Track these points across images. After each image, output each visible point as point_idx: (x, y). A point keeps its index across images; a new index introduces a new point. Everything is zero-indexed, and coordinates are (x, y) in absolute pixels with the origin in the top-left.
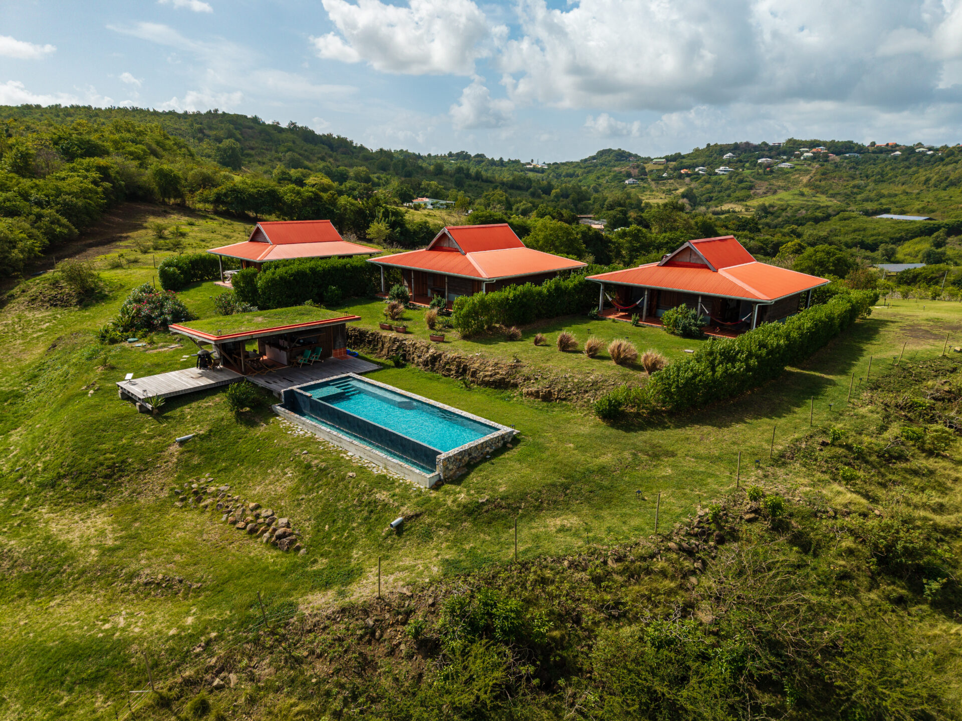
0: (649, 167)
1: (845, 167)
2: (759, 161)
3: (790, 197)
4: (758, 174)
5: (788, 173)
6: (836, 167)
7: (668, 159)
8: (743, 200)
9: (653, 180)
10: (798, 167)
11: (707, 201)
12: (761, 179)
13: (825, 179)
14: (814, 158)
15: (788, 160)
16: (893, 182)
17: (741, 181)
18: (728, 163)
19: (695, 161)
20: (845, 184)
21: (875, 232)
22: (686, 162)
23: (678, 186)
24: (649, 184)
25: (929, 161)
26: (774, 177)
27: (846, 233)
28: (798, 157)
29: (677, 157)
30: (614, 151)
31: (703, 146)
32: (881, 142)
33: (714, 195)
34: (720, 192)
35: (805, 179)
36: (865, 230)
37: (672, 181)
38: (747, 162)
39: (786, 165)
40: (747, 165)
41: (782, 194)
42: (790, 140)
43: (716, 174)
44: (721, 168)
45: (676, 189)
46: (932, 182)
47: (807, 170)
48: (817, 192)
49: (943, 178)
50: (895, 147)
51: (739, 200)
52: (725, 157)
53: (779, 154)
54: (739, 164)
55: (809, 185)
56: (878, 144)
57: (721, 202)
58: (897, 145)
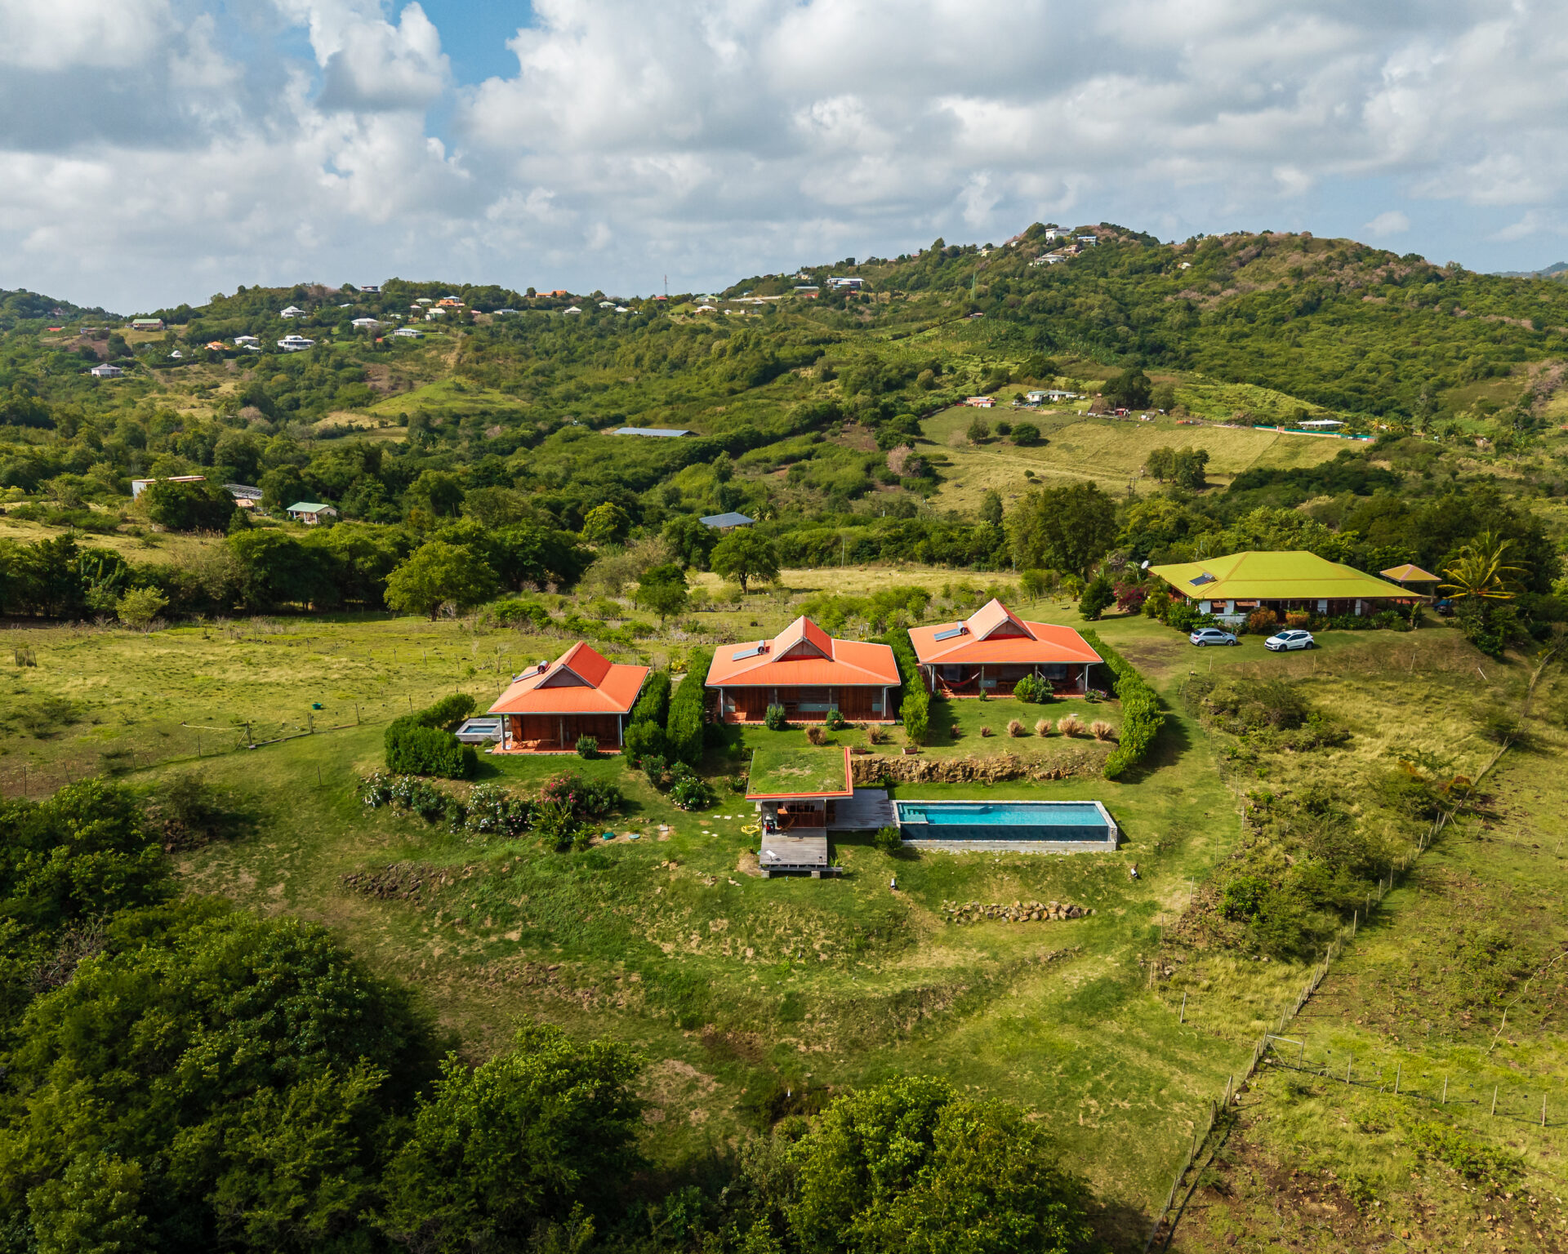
0: (131, 337)
1: (506, 335)
2: (356, 323)
3: (442, 396)
4: (364, 349)
5: (415, 347)
6: (492, 334)
7: (168, 318)
8: (361, 404)
9: (154, 366)
10: (429, 336)
11: (291, 408)
12: (373, 360)
13: (483, 358)
14: (449, 318)
15: (405, 323)
16: (589, 363)
17: (340, 366)
18: (297, 327)
19: (226, 322)
20: (519, 367)
21: (628, 460)
22: (210, 324)
23: (214, 378)
24: (151, 376)
25: (626, 326)
26: (395, 356)
27: (586, 466)
28: (420, 314)
29: (184, 315)
30: (10, 294)
31: (231, 292)
32: (544, 290)
33: (302, 394)
34: (309, 388)
35: (451, 359)
36: (611, 457)
37: (196, 367)
38: (334, 324)
39: (406, 332)
40: (335, 330)
41: (424, 390)
42: (394, 283)
43: (282, 350)
44: (289, 338)
45: (217, 386)
46: (646, 362)
47: (447, 342)
48: (483, 385)
49: (660, 357)
50: (566, 300)
51: (355, 404)
52: (283, 314)
53: (385, 310)
54: (320, 330)
55: (460, 369)
56: (539, 292)
57: (321, 410)
58: (569, 296)
